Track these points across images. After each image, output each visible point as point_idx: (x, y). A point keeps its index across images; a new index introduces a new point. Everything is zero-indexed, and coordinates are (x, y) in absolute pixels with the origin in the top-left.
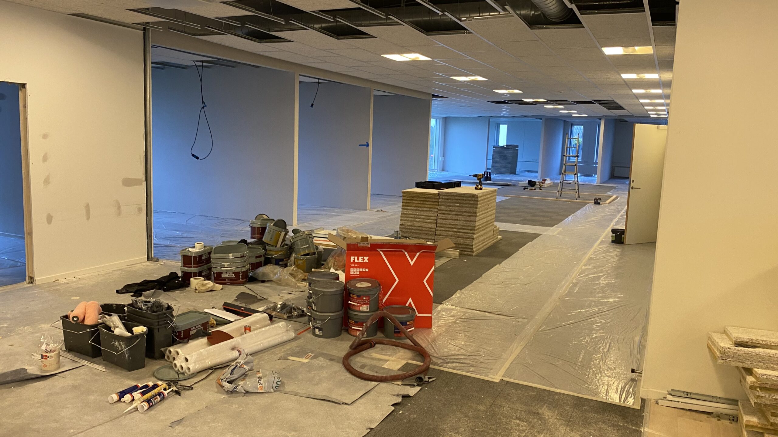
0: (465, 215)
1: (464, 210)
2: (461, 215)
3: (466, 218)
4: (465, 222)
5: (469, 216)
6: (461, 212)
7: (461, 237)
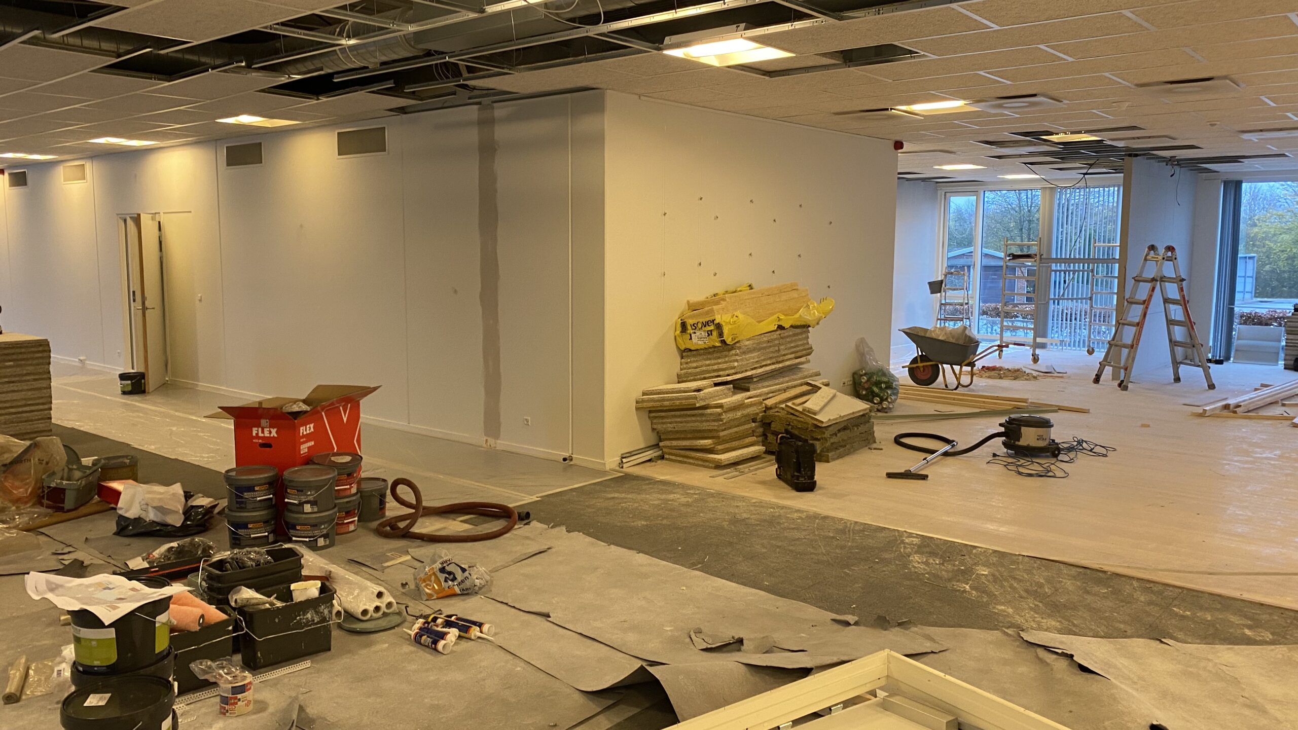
0: (28, 381)
1: (25, 372)
2: (19, 382)
3: (31, 385)
4: (30, 393)
5: (35, 380)
6: (19, 375)
7: (26, 421)
